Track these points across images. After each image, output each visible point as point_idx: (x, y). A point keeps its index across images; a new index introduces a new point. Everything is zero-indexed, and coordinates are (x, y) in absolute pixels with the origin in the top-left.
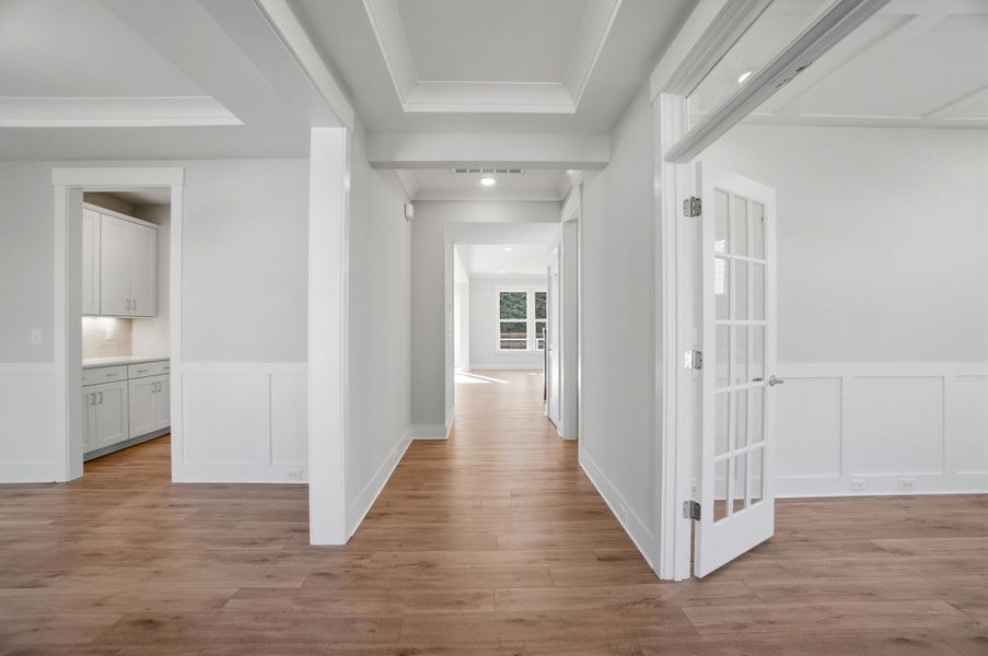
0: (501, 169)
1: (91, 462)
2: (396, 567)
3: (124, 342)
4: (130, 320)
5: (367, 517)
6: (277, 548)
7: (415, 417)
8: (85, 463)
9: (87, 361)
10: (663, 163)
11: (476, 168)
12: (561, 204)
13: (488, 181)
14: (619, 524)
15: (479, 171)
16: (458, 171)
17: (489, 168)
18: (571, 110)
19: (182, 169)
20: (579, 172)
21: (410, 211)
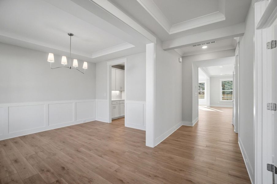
0: (208, 43)
1: (113, 120)
2: (163, 156)
3: (120, 96)
4: (122, 91)
5: (161, 143)
6: (139, 144)
7: (183, 119)
8: (112, 120)
9: (112, 100)
10: (256, 30)
11: (199, 44)
12: (234, 50)
13: (205, 47)
14: (245, 166)
15: (200, 45)
16: (193, 46)
17: (203, 43)
18: (224, 19)
19: (126, 58)
20: (239, 37)
21: (181, 60)
